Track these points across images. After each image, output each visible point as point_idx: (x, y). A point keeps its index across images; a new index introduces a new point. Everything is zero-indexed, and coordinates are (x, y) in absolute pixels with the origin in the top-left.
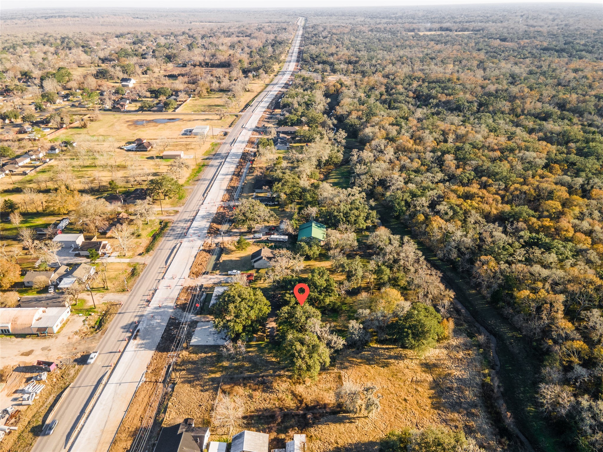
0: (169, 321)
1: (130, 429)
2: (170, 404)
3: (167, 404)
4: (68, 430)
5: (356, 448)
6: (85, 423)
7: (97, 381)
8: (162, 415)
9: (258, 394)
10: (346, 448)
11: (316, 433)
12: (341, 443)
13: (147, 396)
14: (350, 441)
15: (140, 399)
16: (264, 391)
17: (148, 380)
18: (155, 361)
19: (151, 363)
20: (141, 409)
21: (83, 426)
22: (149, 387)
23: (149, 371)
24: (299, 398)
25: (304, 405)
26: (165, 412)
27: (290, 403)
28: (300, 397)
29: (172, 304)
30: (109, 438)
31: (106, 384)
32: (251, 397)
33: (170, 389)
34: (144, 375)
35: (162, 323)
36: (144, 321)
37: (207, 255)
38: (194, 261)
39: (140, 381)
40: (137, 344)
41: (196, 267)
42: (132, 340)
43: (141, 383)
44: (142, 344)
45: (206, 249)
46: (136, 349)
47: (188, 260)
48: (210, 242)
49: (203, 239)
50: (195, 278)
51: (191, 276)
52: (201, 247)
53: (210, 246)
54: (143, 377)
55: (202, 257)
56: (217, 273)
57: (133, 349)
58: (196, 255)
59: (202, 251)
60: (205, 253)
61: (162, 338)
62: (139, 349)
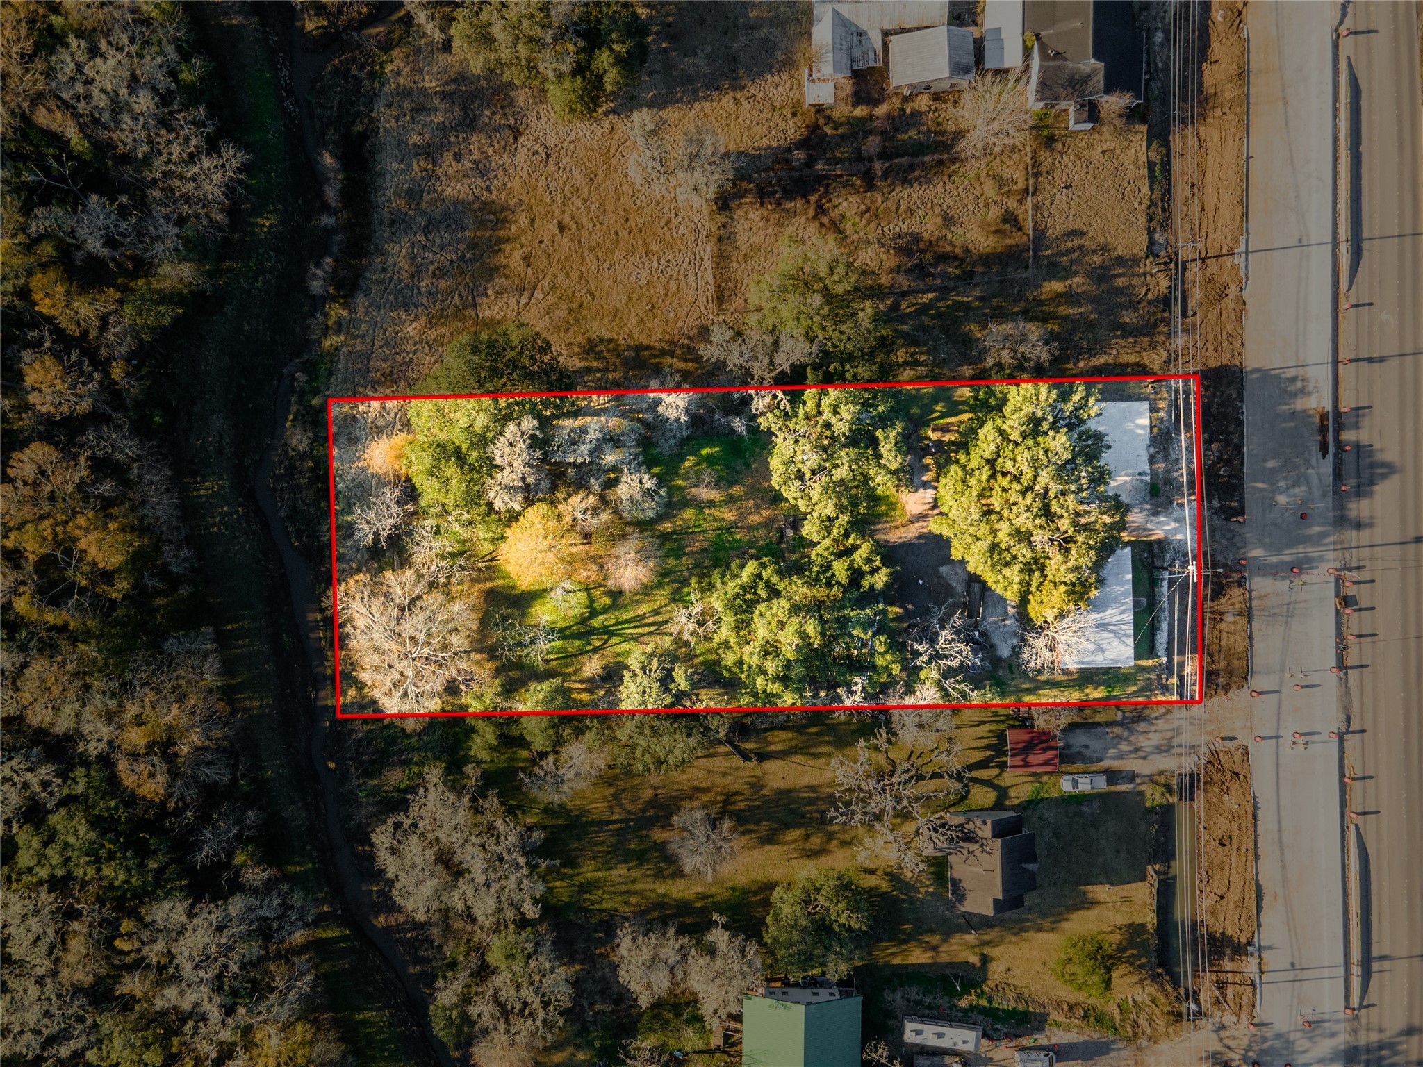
0: (1242, 501)
1: (1218, 113)
2: (1146, 190)
3: (1151, 188)
4: (1364, 103)
5: (694, 91)
6: (1335, 126)
7: (1365, 255)
8: (1156, 158)
9: (930, 227)
10: (718, 89)
11: (782, 126)
12: (728, 101)
13: (1210, 209)
14: (707, 106)
15: (1226, 198)
16: (917, 238)
17: (1228, 260)
18: (1229, 328)
19: (1240, 319)
20: (1212, 169)
21: (1335, 116)
22: (1217, 240)
23: (1233, 290)
24: (825, 220)
25: (813, 198)
26: (1151, 166)
27: (847, 205)
28: (822, 225)
29: (1260, 585)
30: (1258, 86)
31: (1335, 244)
32: (948, 221)
33: (1157, 236)
34: (1243, 274)
35: (1261, 490)
36: (1324, 495)
37: (1213, 913)
38: (1257, 857)
39: (1247, 252)
40: (1309, 394)
41: (1234, 817)
42: (1329, 407)
43: (1242, 249)
44: (1294, 395)
45: (1232, 959)
46: (1301, 371)
47: (1283, 867)
48: (1229, 1019)
49: (1265, 1040)
50: (1220, 745)
51: (1237, 755)
52: (1256, 969)
53: (1221, 985)
54: (1243, 265)
55: (1234, 896)
56: (1148, 789)
57: (1311, 372)
58: (1259, 908)
59: (1244, 940)
60: (1229, 924)
61: (1240, 423)
62: (1291, 373)
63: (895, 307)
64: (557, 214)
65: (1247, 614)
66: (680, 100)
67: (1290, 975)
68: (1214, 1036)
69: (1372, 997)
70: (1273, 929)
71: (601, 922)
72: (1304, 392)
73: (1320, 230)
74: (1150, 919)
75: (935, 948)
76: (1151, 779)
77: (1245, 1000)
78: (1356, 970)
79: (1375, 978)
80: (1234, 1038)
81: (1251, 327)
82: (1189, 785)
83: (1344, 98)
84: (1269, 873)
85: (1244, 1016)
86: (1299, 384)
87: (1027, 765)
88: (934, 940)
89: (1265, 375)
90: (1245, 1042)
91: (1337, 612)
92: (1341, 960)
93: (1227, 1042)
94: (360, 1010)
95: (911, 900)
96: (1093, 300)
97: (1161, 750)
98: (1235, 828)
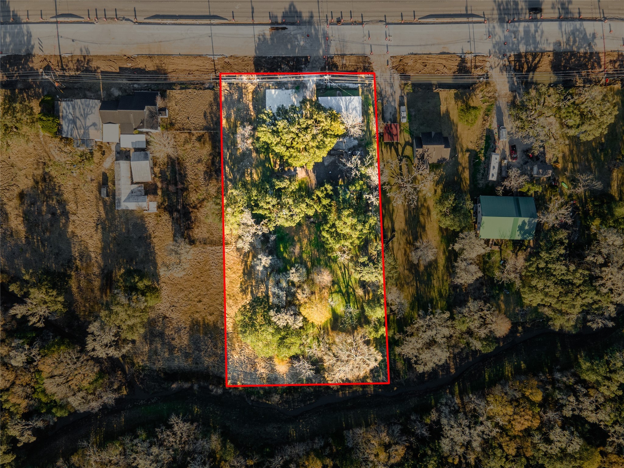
0: (303, 57)
1: (163, 65)
2: (190, 90)
3: (190, 88)
4: (161, 14)
5: (151, 252)
6: (169, 24)
7: (215, 14)
8: (179, 87)
9: (202, 168)
10: (150, 244)
11: (164, 221)
12: (155, 240)
13: (198, 68)
14: (156, 248)
15: (194, 62)
16: (206, 172)
17: (216, 62)
18: (240, 61)
19: (237, 57)
20: (183, 67)
21: (166, 24)
22: (209, 66)
23: (227, 60)
24: (199, 205)
25: (191, 210)
26: (181, 89)
27: (193, 197)
28: (200, 207)
29: (332, 51)
30: (154, 51)
31: (211, 24)
32: (200, 161)
33: (207, 86)
34: (221, 57)
35: (298, 50)
36: (301, 29)
37: (450, 69)
38: (430, 54)
39: (213, 55)
40: (264, 33)
41: (416, 61)
42: (269, 27)
43: (212, 57)
44: (265, 39)
45: (467, 63)
46: (256, 36)
47: (434, 45)
48: (488, 64)
49: (495, 52)
50: (390, 65)
51: (394, 60)
52: (470, 55)
53: (476, 67)
54: (218, 57)
55: (444, 62)
56: (406, 91)
57: (257, 33)
58: (448, 53)
59: (460, 59)
60: (454, 65)
61: (274, 58)
62: (257, 39)
63: (230, 180)
64: (195, 303)
65: (343, 56)
66: (154, 258)
67: (472, 43)
68: (494, 70)
69: (480, 13)
70: (456, 49)
71: (453, 290)
72: (264, 35)
73: (206, 30)
74: (453, 92)
75: (464, 168)
76: (402, 90)
77: (481, 59)
78: (470, 20)
79: (474, 13)
80: (495, 63)
81: (241, 54)
82: (404, 76)
83: (160, 21)
84: (435, 50)
85: (487, 59)
86: (261, 37)
87: (397, 135)
88: (460, 168)
89: (257, 48)
90: (496, 59)
91: (343, 24)
92: (467, 25)
93: (496, 65)
94: (485, 379)
95: (446, 177)
96: (229, 109)
97: (392, 86)
98: (420, 61)
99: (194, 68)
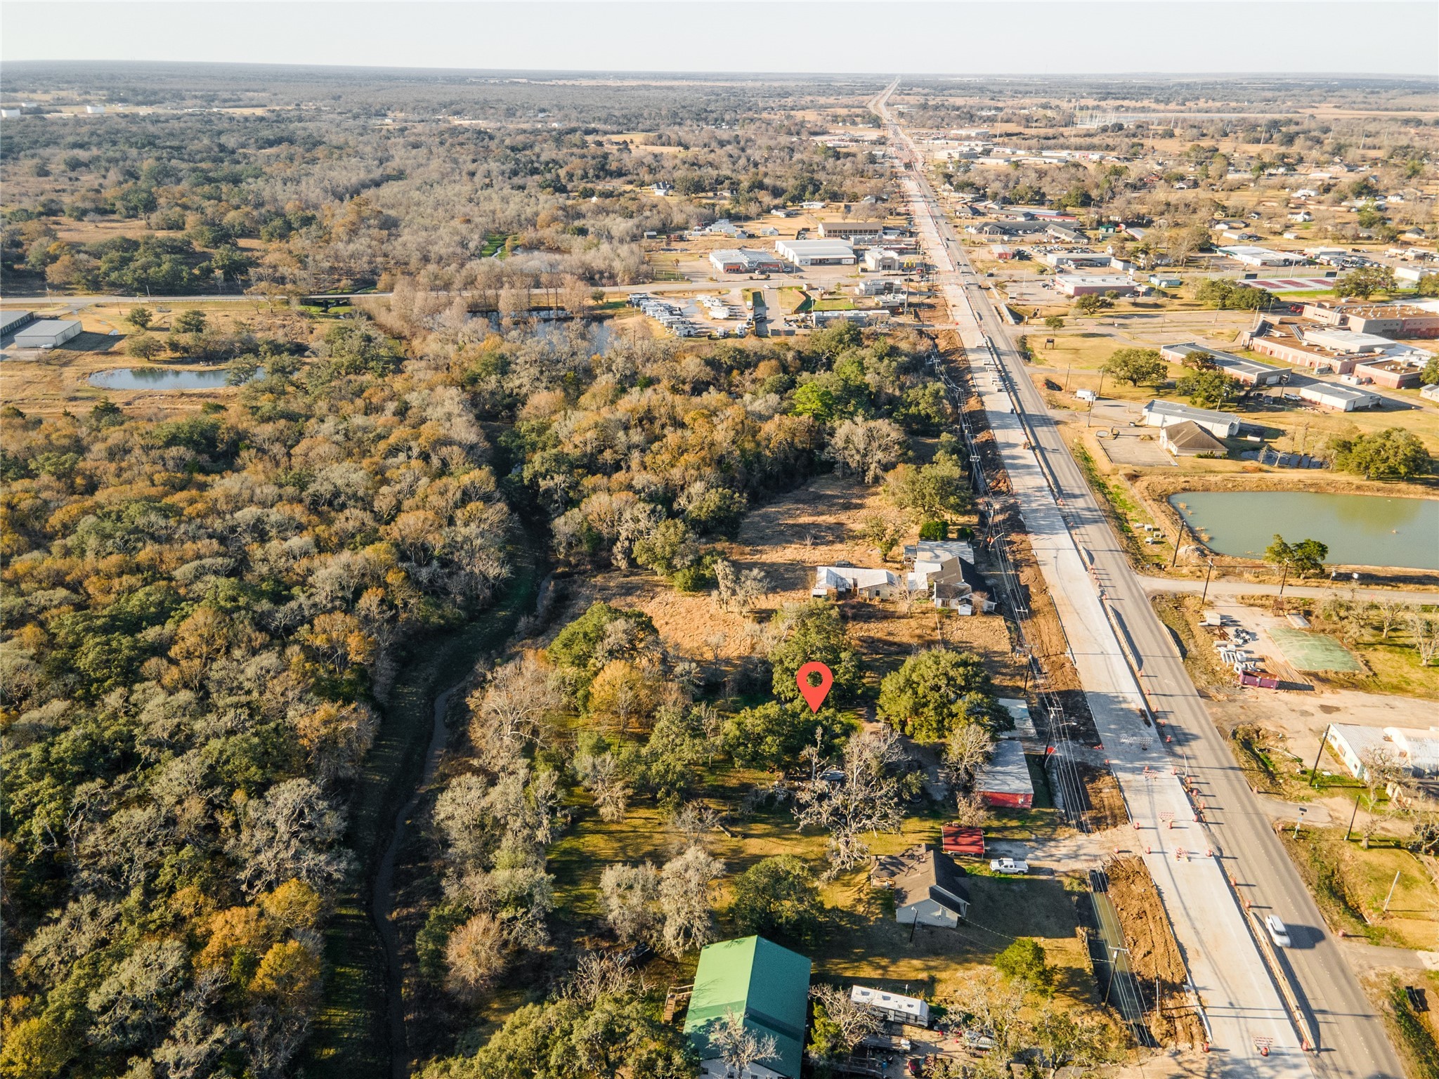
0: (1098, 740)
1: (1042, 615)
2: (1007, 634)
3: (1010, 633)
4: (1124, 618)
6: (1109, 621)
8: (1011, 626)
9: (880, 635)
13: (1046, 642)
15: (1054, 638)
16: (872, 638)
17: (1062, 656)
18: (1069, 677)
19: (1075, 674)
20: (1044, 631)
22: (1054, 650)
23: (1068, 666)
26: (1009, 629)
29: (1123, 776)
30: (1061, 609)
31: (1125, 656)
33: (1017, 648)
34: (1072, 660)
36: (1156, 742)
37: (1146, 965)
38: (1171, 924)
39: (1072, 653)
40: (1129, 703)
41: (1142, 898)
42: (1144, 709)
43: (1069, 652)
44: (1119, 703)
45: (1172, 998)
46: (1120, 694)
47: (1197, 933)
48: (1184, 1045)
49: (1225, 1064)
50: (1120, 857)
51: (1135, 862)
52: (1196, 1003)
53: (1170, 1019)
54: (1071, 657)
55: (1159, 950)
56: (1066, 881)
57: (1127, 694)
58: (1185, 960)
59: (1177, 981)
60: (1159, 969)
61: (1087, 710)
62: (1114, 694)
65: (1119, 788)
67: (1232, 1012)
68: (1171, 1061)
69: (1327, 1041)
70: (1201, 973)
72: (1125, 702)
73: (1111, 646)
74: (1086, 964)
75: (884, 968)
76: (1066, 874)
77: (1195, 1029)
78: (1298, 1014)
79: (1323, 1027)
80: (1192, 1062)
81: (1082, 676)
82: (1101, 881)
84: (1184, 933)
85: (1197, 1043)
86: (1121, 699)
88: (884, 962)
89: (1097, 695)
90: (1205, 1065)
91: (1188, 796)
92: (1280, 1006)
93: (1187, 1065)
95: (863, 929)
97: (1075, 856)
98: (1147, 906)
99: (1046, 639)
